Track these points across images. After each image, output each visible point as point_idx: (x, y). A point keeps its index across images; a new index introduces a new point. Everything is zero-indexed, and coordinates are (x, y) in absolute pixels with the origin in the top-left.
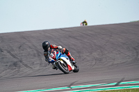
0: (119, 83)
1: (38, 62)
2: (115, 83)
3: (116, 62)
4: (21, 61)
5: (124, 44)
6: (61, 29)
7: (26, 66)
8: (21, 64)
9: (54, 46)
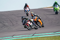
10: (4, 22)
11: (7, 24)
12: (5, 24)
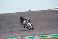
0: (42, 35)
1: (9, 27)
2: (41, 36)
3: (41, 27)
4: (1, 26)
5: (45, 19)
6: (18, 13)
7: (4, 28)
8: (1, 28)
9: (25, 18)
10: (14, 23)
11: (16, 25)
12: (15, 25)
